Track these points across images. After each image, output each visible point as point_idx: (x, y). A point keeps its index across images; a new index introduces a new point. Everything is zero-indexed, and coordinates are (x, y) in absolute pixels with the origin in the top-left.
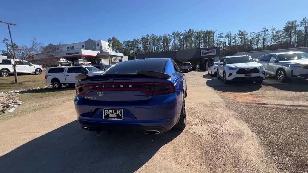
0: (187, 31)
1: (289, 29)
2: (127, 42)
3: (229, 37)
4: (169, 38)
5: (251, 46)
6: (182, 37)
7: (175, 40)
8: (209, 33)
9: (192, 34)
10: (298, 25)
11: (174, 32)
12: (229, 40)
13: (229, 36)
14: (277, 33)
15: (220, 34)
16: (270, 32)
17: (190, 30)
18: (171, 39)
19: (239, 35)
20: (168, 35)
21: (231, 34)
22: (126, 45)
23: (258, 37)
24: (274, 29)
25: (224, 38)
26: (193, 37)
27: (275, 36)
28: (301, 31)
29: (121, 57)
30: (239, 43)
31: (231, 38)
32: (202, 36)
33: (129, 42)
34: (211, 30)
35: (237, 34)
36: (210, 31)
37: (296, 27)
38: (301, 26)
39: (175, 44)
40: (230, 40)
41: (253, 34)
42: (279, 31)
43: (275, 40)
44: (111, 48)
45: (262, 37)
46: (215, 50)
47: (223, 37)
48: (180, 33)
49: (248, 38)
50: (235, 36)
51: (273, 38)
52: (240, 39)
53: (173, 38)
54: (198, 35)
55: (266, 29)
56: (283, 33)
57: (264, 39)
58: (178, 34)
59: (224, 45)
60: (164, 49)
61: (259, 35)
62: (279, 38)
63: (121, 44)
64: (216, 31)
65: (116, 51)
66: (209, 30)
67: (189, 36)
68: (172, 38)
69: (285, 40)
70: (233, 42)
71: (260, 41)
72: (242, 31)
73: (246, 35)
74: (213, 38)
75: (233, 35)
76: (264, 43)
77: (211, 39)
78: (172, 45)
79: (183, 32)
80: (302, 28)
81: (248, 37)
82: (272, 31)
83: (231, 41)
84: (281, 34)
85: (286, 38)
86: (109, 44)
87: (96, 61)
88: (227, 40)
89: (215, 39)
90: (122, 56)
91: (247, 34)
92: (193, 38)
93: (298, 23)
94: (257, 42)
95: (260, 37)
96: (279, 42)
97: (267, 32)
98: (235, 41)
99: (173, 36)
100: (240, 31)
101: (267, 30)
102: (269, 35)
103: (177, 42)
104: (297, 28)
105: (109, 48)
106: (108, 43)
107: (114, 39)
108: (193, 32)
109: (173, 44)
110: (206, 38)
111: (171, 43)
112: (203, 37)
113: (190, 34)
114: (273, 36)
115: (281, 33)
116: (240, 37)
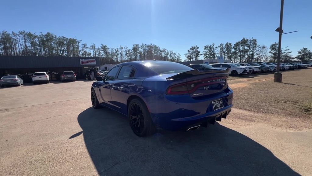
0: (44, 34)
1: (135, 49)
3: (94, 49)
4: (14, 38)
5: (112, 60)
6: (37, 39)
7: (25, 42)
8: (72, 42)
9: (52, 39)
10: (140, 48)
11: (23, 31)
12: (94, 52)
13: (93, 47)
14: (128, 51)
15: (85, 45)
16: (124, 50)
17: (48, 33)
18: (18, 40)
19: (102, 48)
20: (11, 33)
21: (95, 46)
23: (117, 52)
24: (126, 48)
25: (89, 49)
26: (53, 43)
27: (128, 53)
28: (141, 52)
30: (102, 55)
31: (96, 50)
32: (66, 43)
34: (75, 39)
35: (100, 48)
36: (74, 39)
37: (139, 49)
38: (141, 49)
39: (26, 47)
40: (94, 51)
41: (113, 49)
42: (129, 50)
43: (128, 57)
45: (120, 53)
47: (87, 48)
48: (32, 33)
49: (109, 52)
50: (98, 49)
51: (126, 55)
52: (103, 52)
53: (22, 39)
54: (59, 41)
55: (122, 47)
56: (132, 52)
57: (121, 55)
58: (30, 35)
59: (89, 55)
60: (6, 52)
61: (117, 51)
62: (130, 55)
64: (81, 40)
66: (73, 39)
67: (47, 40)
68: (21, 38)
69: (134, 57)
70: (97, 54)
71: (118, 56)
72: (104, 45)
73: (107, 49)
74: (78, 48)
75: (96, 47)
76: (121, 58)
77: (76, 48)
78: (20, 47)
79: (38, 34)
80: (142, 50)
81: (109, 51)
82: (125, 49)
83: (95, 53)
84: (131, 53)
85: (134, 56)
88: (92, 51)
89: (80, 49)
91: (108, 49)
92: (52, 44)
93: (140, 46)
94: (117, 56)
95: (118, 53)
96: (130, 58)
97: (123, 49)
98: (99, 54)
99: (20, 35)
100: (102, 45)
101: (123, 48)
102: (124, 52)
103: (28, 44)
104: (140, 50)
108: (53, 37)
109: (22, 47)
110: (69, 45)
111: (20, 45)
112: (65, 45)
113: (48, 38)
114: (127, 53)
115: (131, 52)
116: (103, 51)
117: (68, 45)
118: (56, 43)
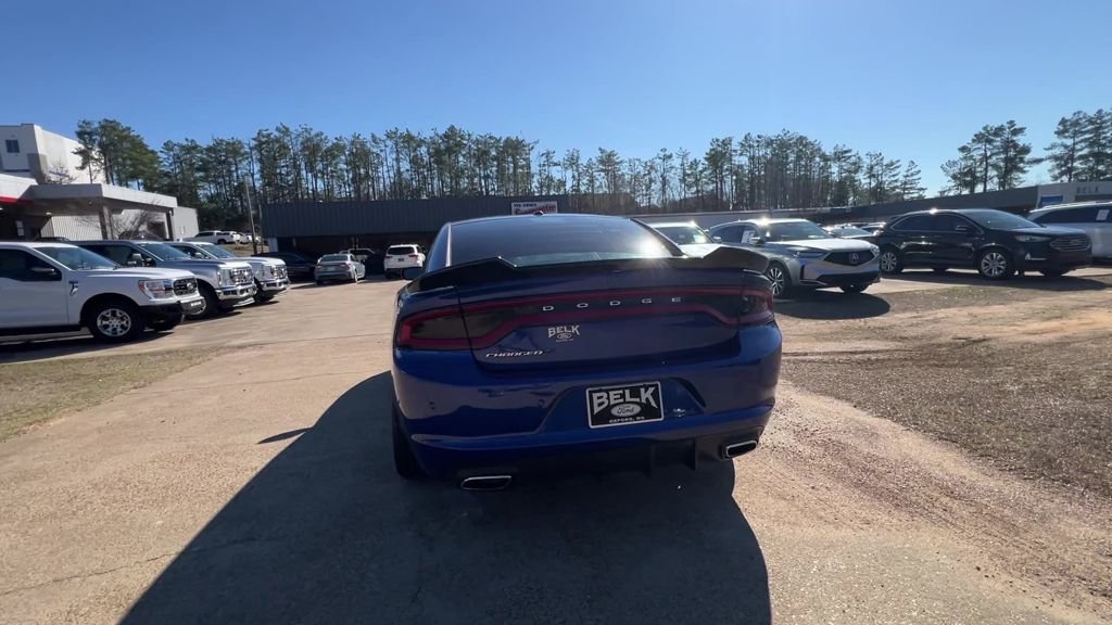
0: (441, 132)
1: (718, 157)
2: (183, 148)
3: (575, 168)
4: (375, 150)
5: (633, 201)
6: (424, 149)
7: (398, 160)
8: (514, 148)
9: (459, 145)
10: (735, 151)
11: (394, 130)
12: (573, 177)
13: (573, 161)
14: (691, 167)
15: (548, 154)
16: (676, 162)
17: (452, 128)
18: (383, 154)
19: (602, 162)
20: (369, 138)
21: (578, 158)
22: (177, 160)
23: (649, 173)
24: (685, 156)
25: (559, 168)
26: (464, 156)
27: (688, 175)
28: (741, 167)
29: (168, 211)
30: (601, 186)
31: (580, 170)
32: (494, 153)
33: (192, 148)
34: (520, 138)
35: (594, 160)
36: (517, 140)
37: (731, 155)
38: (741, 154)
39: (399, 173)
40: (576, 174)
41: (637, 163)
42: (695, 163)
43: (690, 186)
44: (93, 167)
45: (659, 174)
46: (555, 203)
47: (556, 164)
48: (414, 133)
49: (623, 175)
50: (589, 166)
51: (683, 180)
52: (603, 174)
53: (391, 152)
54: (478, 149)
55: (668, 153)
56: (705, 169)
57: (665, 182)
58: (409, 139)
59: (559, 188)
60: (357, 190)
61: (652, 167)
62: (697, 180)
63: (153, 152)
64: (537, 142)
65: (123, 182)
66: (514, 139)
67: (449, 150)
68: (388, 150)
69: (711, 187)
70: (585, 181)
71: (653, 186)
72: (609, 151)
73: (618, 163)
74: (529, 167)
75: (583, 161)
76: (664, 192)
77: (522, 167)
78: (386, 175)
79: (427, 134)
80: (744, 160)
81: (624, 170)
82: (680, 161)
83: (579, 180)
84: (701, 172)
85: (713, 182)
86: (82, 147)
87: (19, 224)
88: (569, 173)
89: (534, 168)
90: (172, 209)
91: (621, 162)
92: (461, 158)
93: (735, 145)
94: (648, 188)
95: (653, 175)
96: (698, 191)
97: (670, 162)
98: (591, 181)
99: (389, 143)
100: (602, 151)
101: (670, 157)
102: (673, 171)
103: (405, 165)
104: (733, 158)
105: (82, 168)
106: (75, 145)
107: (114, 129)
108: (462, 137)
109: (392, 174)
110: (504, 160)
111: (385, 169)
112: (495, 158)
113: (451, 143)
114: (685, 174)
115: (700, 168)
116: (602, 170)
117: (500, 159)
118: (468, 156)
